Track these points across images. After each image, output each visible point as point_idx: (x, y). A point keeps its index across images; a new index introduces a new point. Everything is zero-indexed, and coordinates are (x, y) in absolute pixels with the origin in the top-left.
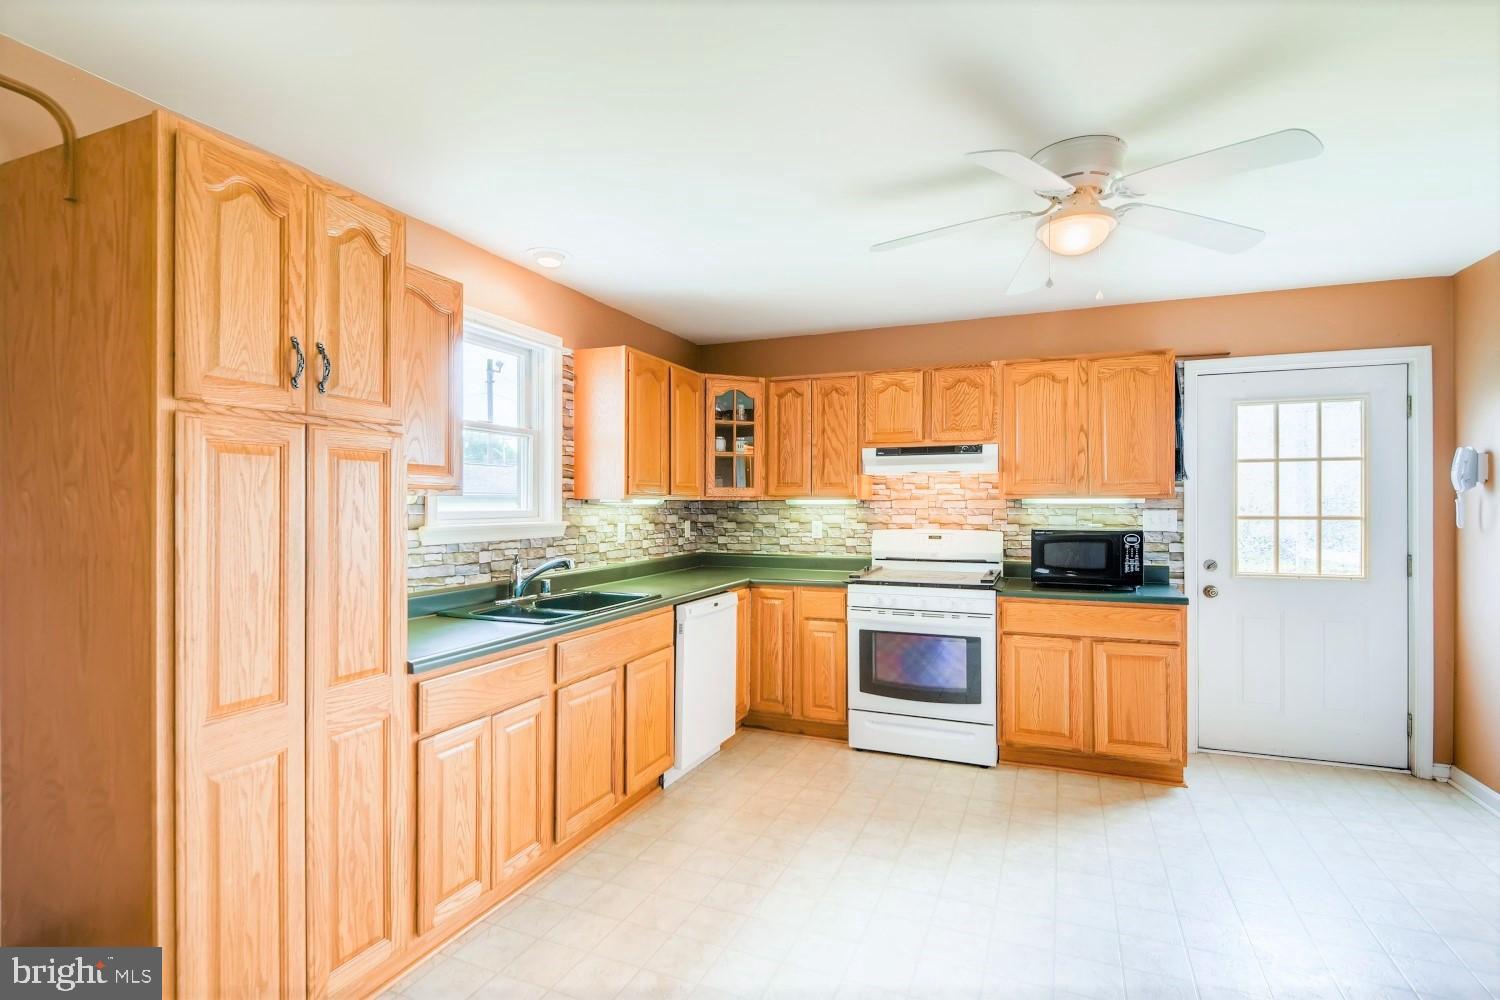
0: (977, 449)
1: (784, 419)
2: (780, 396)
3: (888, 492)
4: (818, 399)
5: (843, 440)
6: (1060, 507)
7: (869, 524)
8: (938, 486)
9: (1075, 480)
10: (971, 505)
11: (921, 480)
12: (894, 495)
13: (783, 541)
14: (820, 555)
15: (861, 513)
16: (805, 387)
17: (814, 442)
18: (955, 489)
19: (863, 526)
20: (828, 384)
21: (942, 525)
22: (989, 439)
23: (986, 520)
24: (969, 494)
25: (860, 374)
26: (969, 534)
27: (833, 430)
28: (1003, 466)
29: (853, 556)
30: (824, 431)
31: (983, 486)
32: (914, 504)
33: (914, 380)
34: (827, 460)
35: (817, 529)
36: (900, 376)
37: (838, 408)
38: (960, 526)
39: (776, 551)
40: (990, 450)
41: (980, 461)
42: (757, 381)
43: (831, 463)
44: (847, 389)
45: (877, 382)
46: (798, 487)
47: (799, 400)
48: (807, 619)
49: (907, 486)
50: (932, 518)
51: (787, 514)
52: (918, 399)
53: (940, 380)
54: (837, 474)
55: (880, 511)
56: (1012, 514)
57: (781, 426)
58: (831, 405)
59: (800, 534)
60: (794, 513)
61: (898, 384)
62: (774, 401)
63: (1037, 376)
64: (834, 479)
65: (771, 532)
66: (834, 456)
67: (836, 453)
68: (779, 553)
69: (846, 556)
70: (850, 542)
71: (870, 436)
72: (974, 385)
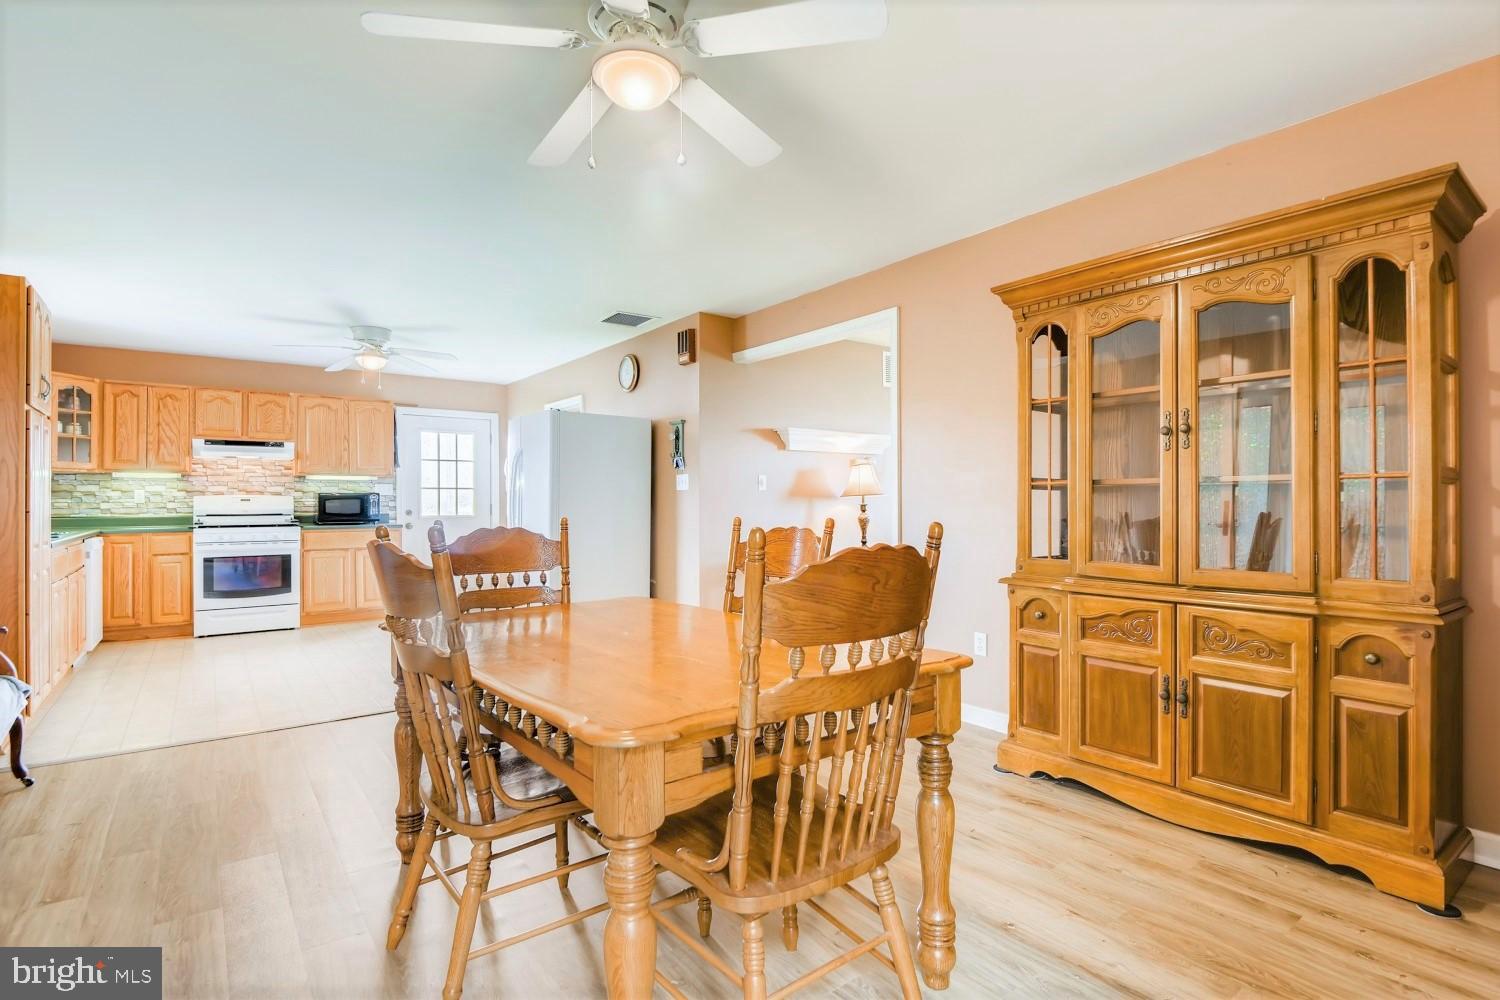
0: (281, 445)
1: (119, 412)
2: (116, 396)
3: (204, 470)
4: (153, 402)
5: (175, 430)
6: (328, 481)
7: (187, 492)
8: (245, 467)
9: (342, 466)
10: (269, 480)
11: (232, 462)
12: (209, 472)
13: (104, 506)
14: (141, 516)
15: (181, 485)
16: (142, 391)
17: (150, 431)
18: (259, 470)
19: (183, 494)
20: (164, 392)
21: (248, 492)
22: (287, 440)
23: (280, 489)
24: (268, 472)
25: (190, 387)
26: (266, 498)
27: (167, 424)
28: (298, 456)
29: (174, 515)
30: (159, 425)
31: (278, 468)
32: (226, 479)
33: (236, 398)
34: (162, 446)
35: (140, 496)
36: (224, 393)
37: (171, 408)
38: (262, 493)
39: (99, 514)
40: (290, 446)
41: (281, 452)
42: (93, 381)
43: (165, 447)
44: (179, 397)
45: (205, 395)
46: (133, 463)
47: (136, 399)
48: (156, 555)
49: (220, 467)
50: (240, 488)
51: (108, 485)
52: (238, 410)
53: (254, 399)
54: (171, 455)
55: (197, 483)
56: (298, 486)
57: (118, 418)
58: (165, 406)
59: (121, 501)
60: (115, 484)
61: (224, 399)
62: (109, 399)
63: (319, 405)
64: (167, 459)
65: (92, 499)
66: (167, 441)
67: (170, 440)
68: (100, 515)
69: (167, 515)
70: (170, 506)
71: (200, 431)
72: (279, 405)
